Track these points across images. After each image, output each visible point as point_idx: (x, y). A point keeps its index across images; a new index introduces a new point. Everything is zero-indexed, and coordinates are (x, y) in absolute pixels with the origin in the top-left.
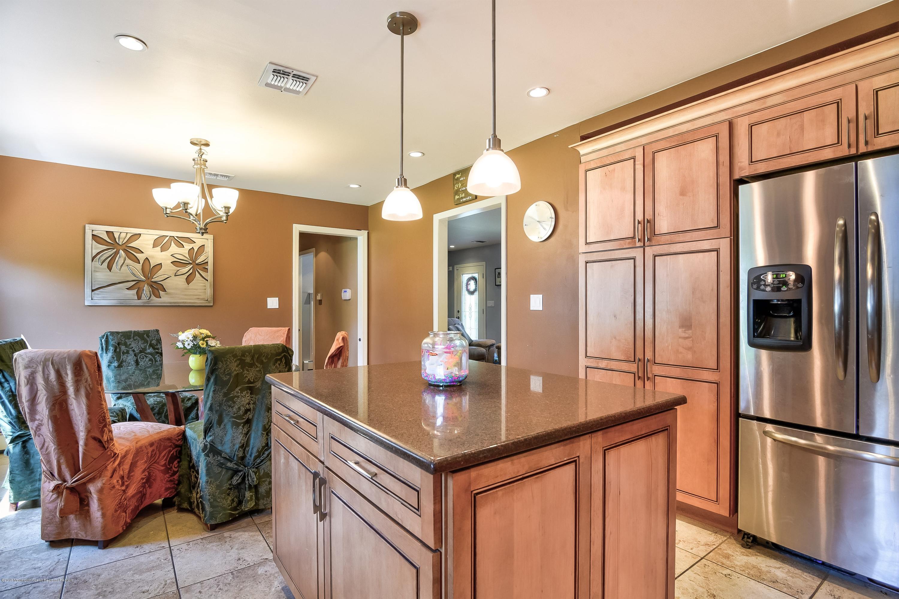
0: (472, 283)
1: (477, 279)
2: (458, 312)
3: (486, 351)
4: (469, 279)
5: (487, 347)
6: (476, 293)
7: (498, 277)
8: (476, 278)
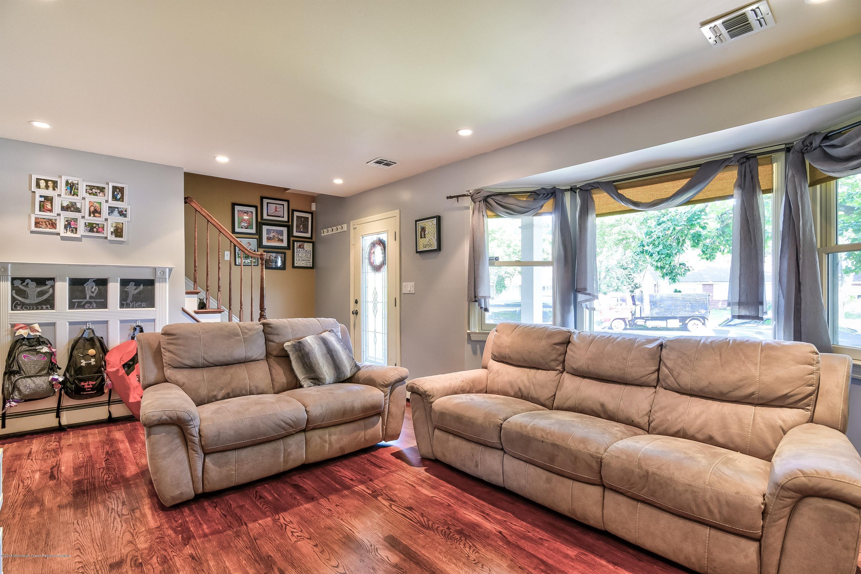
0: (378, 249)
1: (386, 243)
2: (356, 302)
3: (385, 396)
4: (373, 245)
5: (386, 386)
6: (385, 269)
7: (421, 238)
8: (385, 241)
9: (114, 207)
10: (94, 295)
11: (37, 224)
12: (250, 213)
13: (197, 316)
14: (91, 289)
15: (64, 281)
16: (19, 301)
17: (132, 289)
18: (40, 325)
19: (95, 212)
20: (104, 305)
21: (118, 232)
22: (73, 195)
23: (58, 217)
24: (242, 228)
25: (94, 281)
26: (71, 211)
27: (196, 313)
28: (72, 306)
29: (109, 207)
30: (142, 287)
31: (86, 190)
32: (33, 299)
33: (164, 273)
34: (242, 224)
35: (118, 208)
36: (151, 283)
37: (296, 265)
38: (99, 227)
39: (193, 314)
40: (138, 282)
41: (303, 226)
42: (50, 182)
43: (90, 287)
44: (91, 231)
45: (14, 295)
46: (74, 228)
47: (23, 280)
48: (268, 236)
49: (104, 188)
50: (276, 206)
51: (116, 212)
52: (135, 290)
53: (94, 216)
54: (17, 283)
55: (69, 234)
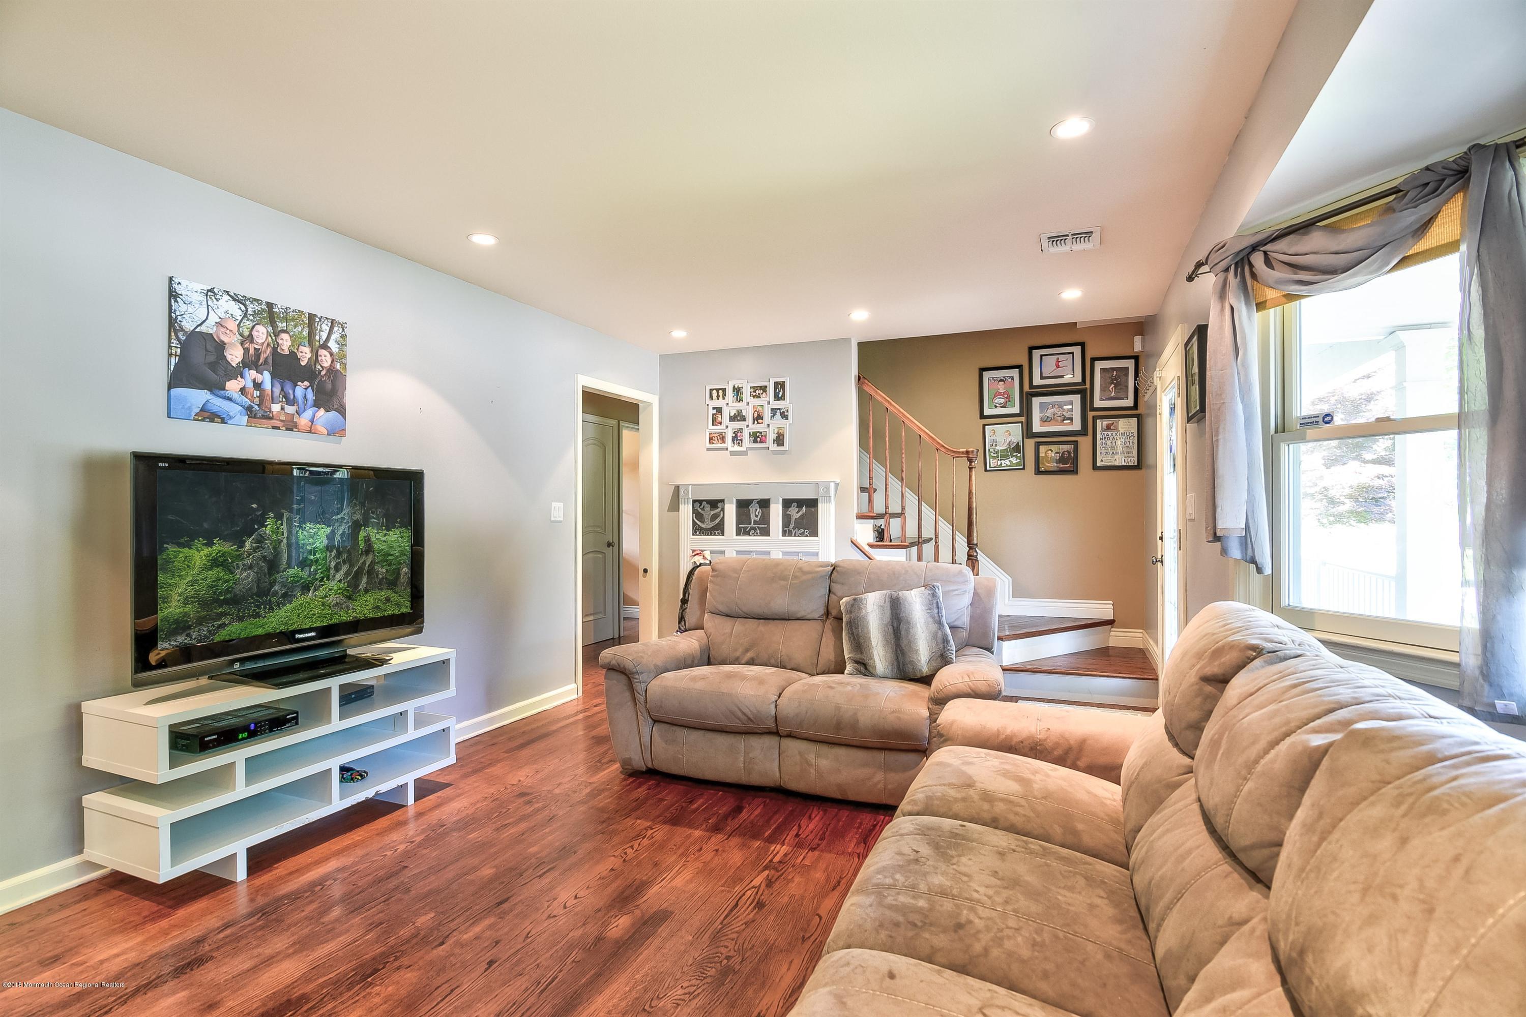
9: (776, 409)
10: (758, 519)
11: (711, 439)
12: (1010, 380)
13: (873, 552)
14: (755, 513)
15: (732, 503)
16: (699, 525)
17: (795, 513)
18: (712, 552)
19: (758, 418)
20: (766, 532)
21: (780, 440)
22: (739, 402)
23: (727, 430)
24: (996, 407)
25: (758, 503)
26: (738, 421)
27: (871, 546)
28: (739, 532)
29: (772, 409)
30: (804, 508)
31: (751, 392)
32: (708, 525)
33: (827, 489)
34: (996, 401)
35: (779, 409)
36: (812, 503)
37: (1099, 464)
38: (762, 436)
39: (867, 548)
40: (800, 503)
41: (1115, 387)
42: (720, 391)
43: (754, 510)
44: (755, 441)
45: (694, 519)
46: (740, 440)
47: (700, 502)
48: (1042, 415)
49: (766, 387)
50: (1058, 358)
51: (778, 414)
52: (797, 513)
53: (758, 423)
54: (697, 504)
55: (737, 448)
